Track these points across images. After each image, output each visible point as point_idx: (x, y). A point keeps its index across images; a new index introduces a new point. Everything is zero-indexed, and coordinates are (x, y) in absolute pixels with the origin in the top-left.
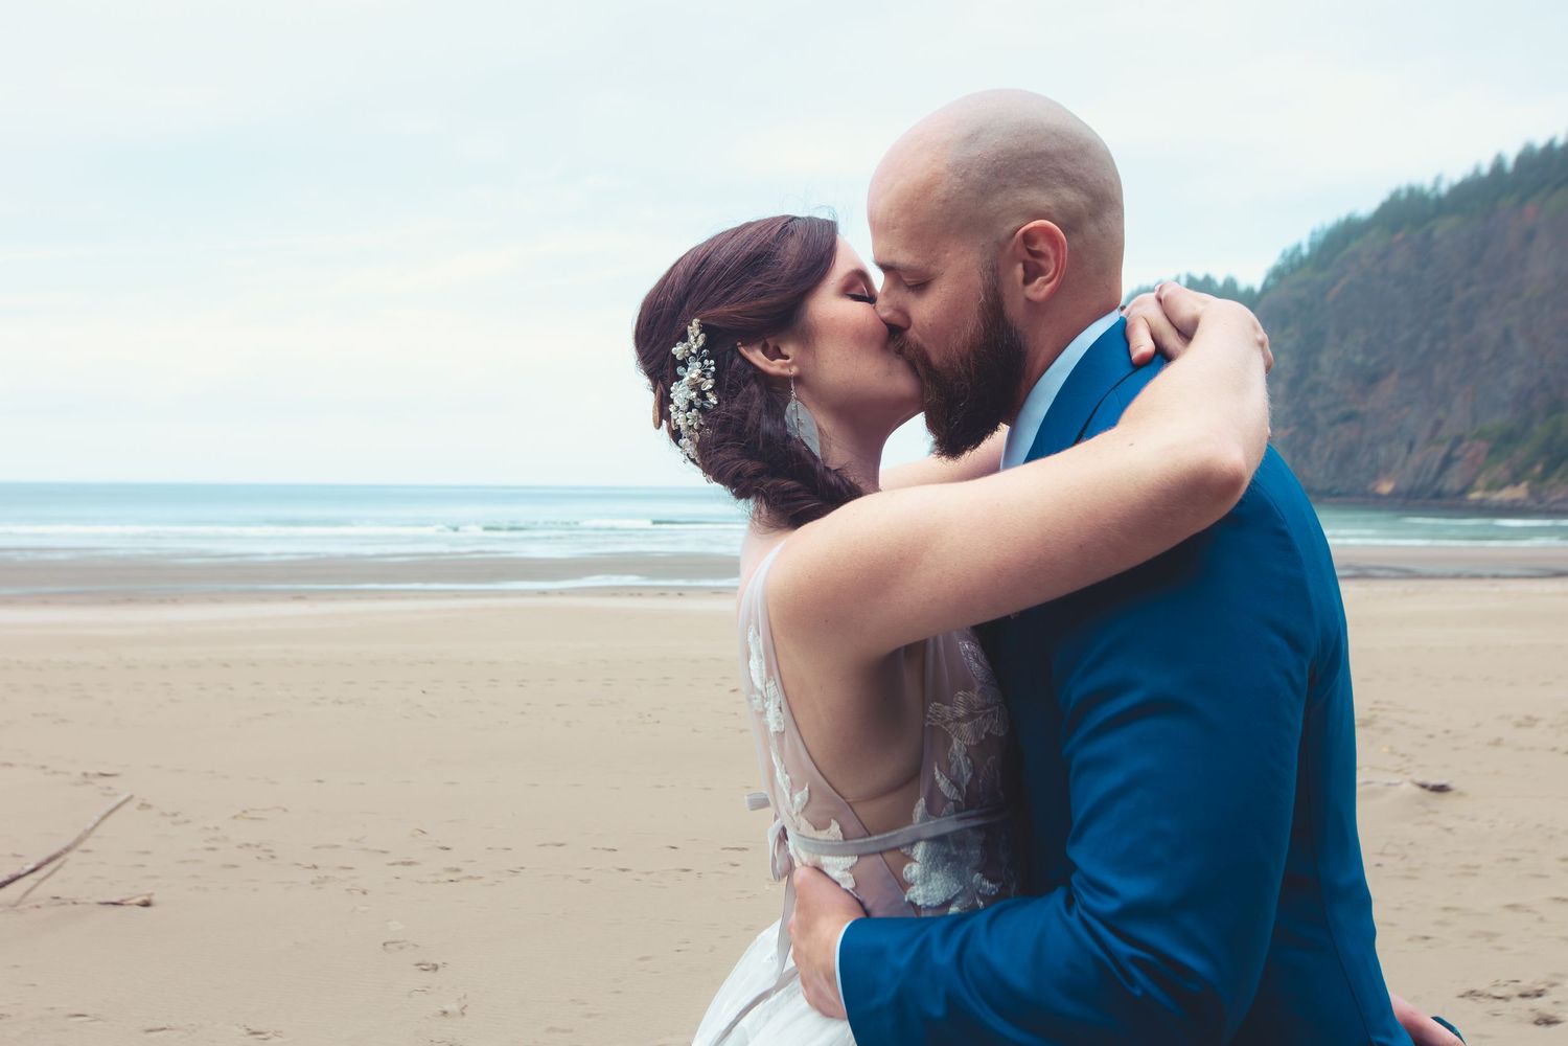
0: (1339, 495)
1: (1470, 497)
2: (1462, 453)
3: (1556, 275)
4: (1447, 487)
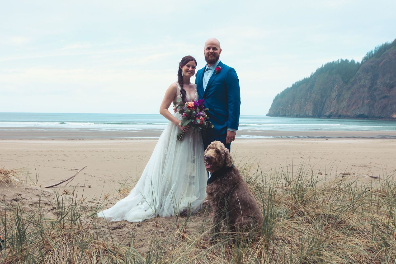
0: (381, 118)
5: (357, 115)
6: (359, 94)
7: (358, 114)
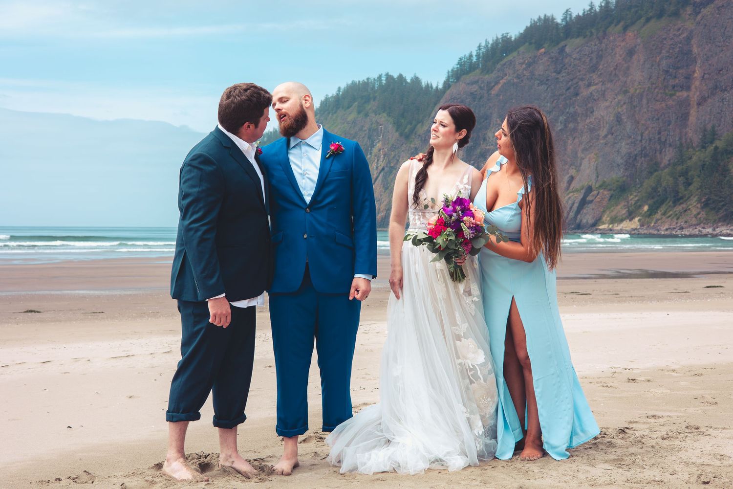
1: (600, 227)
2: (593, 198)
3: (649, 79)
4: (584, 221)
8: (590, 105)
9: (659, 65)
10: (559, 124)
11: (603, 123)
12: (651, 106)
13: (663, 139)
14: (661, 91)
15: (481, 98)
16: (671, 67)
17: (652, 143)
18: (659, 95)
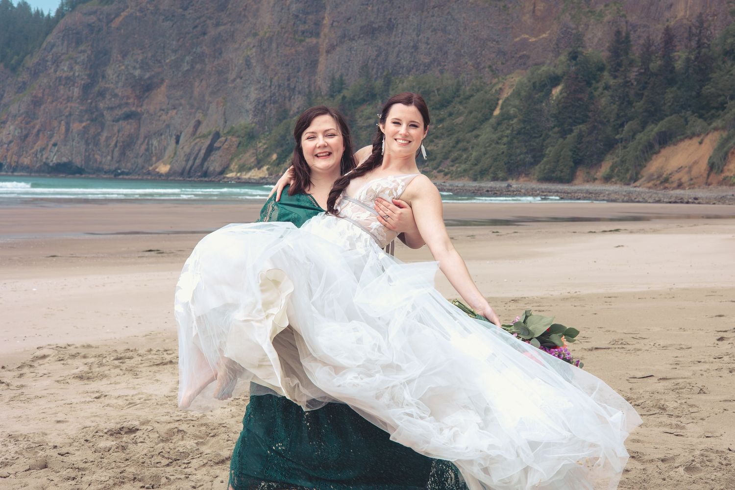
1: (228, 176)
2: (221, 145)
3: (279, 23)
4: (211, 169)
5: (51, 164)
6: (54, 104)
7: (55, 161)
8: (218, 46)
9: (288, 9)
10: (186, 64)
11: (232, 65)
12: (281, 51)
13: (292, 86)
14: (290, 36)
15: (100, 30)
16: (301, 12)
17: (281, 89)
18: (289, 40)
